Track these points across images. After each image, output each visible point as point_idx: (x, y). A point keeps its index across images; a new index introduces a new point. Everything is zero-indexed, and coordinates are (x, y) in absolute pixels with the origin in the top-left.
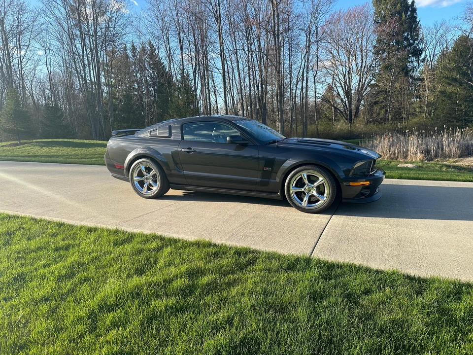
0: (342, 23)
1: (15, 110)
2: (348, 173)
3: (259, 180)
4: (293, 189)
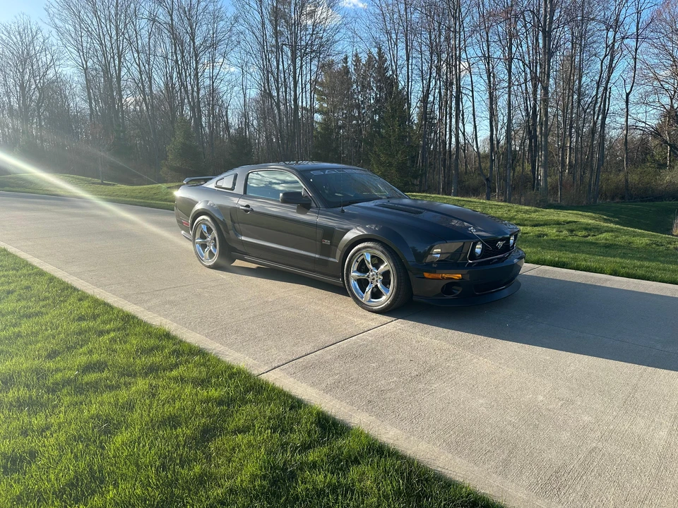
2: (420, 257)
3: (317, 256)
4: (354, 274)
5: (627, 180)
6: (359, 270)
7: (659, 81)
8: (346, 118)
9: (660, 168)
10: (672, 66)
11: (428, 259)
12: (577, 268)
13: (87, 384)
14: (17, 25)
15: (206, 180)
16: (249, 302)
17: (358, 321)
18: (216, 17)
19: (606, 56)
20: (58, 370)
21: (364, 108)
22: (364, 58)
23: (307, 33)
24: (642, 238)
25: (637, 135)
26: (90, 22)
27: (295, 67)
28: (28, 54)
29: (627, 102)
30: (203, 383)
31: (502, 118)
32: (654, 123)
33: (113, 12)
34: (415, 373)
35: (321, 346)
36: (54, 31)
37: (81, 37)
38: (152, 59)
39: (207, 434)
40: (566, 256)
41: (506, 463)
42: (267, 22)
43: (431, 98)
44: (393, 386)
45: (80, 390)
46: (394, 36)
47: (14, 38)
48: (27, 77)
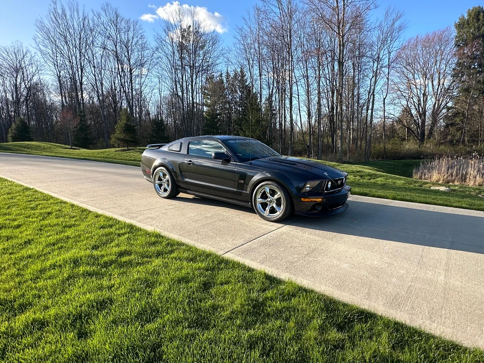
0: (420, 48)
1: (126, 124)
2: (299, 189)
3: (235, 190)
4: (259, 200)
5: (385, 148)
6: (262, 197)
7: (401, 92)
8: (222, 109)
9: (402, 141)
10: (407, 83)
11: (304, 191)
12: (374, 196)
13: (124, 263)
14: (13, 48)
15: (161, 146)
16: (197, 217)
17: (264, 226)
18: (143, 48)
19: (373, 77)
20: (103, 256)
21: (232, 103)
22: (232, 74)
23: (200, 58)
24: (400, 181)
25: (389, 122)
26: (62, 48)
27: (192, 79)
28: (20, 66)
29: (384, 104)
30: (193, 260)
31: (314, 110)
32: (397, 115)
33: (78, 42)
34: (305, 253)
35: (248, 240)
36: (39, 53)
37: (57, 57)
38: (103, 72)
39: (206, 286)
40: (366, 190)
41: (369, 294)
42: (176, 52)
43: (274, 99)
44: (296, 259)
45: (121, 265)
46: (251, 62)
47: (11, 56)
48: (19, 81)
